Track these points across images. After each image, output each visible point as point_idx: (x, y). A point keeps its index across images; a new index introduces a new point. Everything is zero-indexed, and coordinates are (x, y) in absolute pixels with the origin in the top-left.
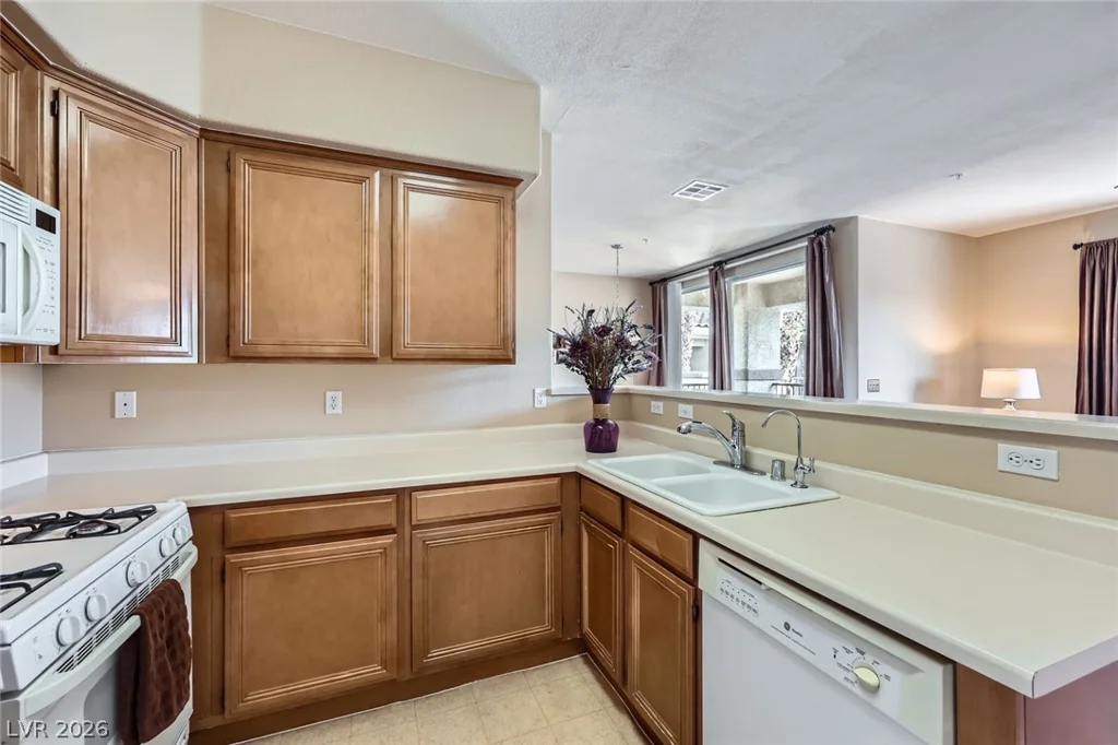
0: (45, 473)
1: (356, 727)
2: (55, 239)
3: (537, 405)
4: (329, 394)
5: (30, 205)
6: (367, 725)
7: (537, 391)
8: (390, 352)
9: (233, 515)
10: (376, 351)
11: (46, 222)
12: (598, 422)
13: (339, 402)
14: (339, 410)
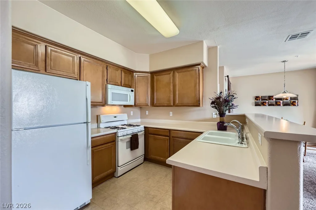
0: (140, 121)
1: (163, 168)
2: (133, 93)
3: (213, 117)
4: (170, 112)
5: (130, 89)
6: (164, 168)
7: (213, 113)
8: (175, 105)
9: (150, 129)
10: (172, 104)
11: (132, 91)
12: (220, 122)
13: (172, 113)
14: (172, 115)
